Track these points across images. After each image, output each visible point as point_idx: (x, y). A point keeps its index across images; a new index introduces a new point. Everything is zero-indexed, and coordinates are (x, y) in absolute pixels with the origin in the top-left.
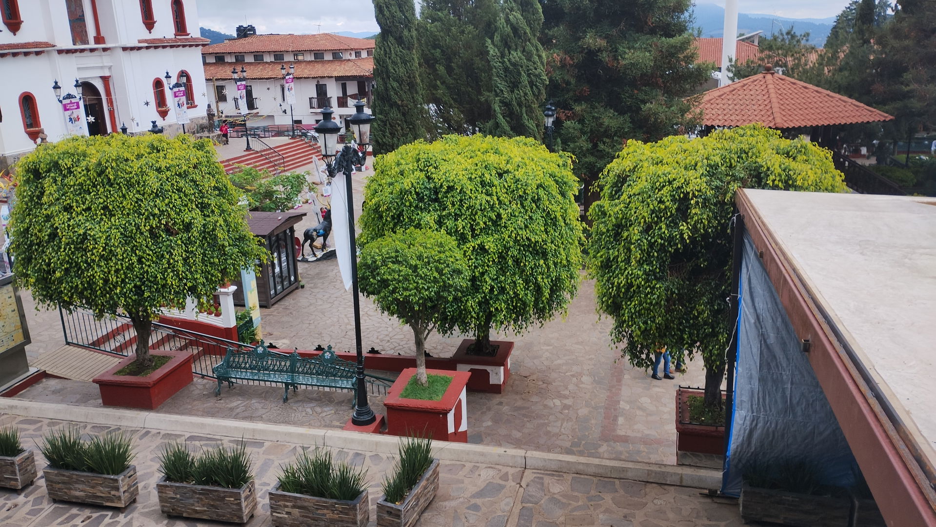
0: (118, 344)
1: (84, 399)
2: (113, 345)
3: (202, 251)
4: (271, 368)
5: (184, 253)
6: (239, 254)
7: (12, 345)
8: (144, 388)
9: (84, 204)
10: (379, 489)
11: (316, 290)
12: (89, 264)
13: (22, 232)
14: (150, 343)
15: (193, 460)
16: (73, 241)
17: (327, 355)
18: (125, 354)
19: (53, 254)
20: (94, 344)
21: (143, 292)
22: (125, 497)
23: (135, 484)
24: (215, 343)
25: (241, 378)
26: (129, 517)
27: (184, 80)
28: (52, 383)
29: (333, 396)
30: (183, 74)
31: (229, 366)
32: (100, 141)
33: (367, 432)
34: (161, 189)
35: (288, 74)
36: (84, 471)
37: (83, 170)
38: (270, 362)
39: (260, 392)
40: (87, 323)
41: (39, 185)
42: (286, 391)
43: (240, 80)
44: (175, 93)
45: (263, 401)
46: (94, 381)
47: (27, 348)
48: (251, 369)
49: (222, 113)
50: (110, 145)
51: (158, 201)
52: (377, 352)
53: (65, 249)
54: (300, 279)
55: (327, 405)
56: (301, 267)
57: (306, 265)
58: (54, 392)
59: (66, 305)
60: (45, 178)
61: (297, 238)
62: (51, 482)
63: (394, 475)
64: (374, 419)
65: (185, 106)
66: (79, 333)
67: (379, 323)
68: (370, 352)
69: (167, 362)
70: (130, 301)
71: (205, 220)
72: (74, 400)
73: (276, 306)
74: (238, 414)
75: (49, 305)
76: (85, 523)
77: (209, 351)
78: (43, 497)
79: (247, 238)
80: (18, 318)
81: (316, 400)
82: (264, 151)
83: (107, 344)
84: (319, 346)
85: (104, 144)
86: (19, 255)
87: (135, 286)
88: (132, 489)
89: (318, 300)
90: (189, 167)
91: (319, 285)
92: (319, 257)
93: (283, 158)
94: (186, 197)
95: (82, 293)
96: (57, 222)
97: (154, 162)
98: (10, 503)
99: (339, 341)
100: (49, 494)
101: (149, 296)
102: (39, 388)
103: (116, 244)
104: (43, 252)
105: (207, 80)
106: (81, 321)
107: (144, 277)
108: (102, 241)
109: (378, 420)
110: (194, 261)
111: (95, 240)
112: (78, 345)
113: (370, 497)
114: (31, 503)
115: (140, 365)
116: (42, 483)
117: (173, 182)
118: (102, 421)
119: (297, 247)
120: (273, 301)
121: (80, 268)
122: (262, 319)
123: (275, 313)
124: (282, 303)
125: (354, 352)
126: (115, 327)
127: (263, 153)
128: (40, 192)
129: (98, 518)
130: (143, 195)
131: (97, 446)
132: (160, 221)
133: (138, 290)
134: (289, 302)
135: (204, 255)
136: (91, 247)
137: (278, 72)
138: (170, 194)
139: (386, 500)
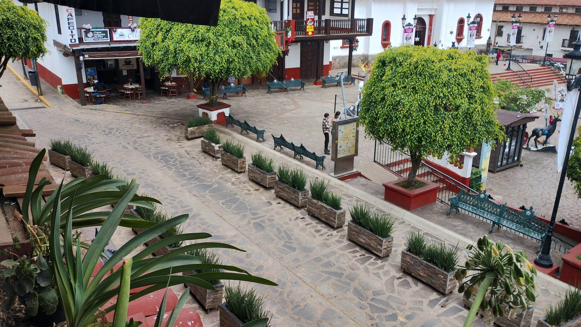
0: (400, 169)
1: (376, 193)
2: (397, 169)
3: (462, 125)
4: (487, 209)
5: (451, 123)
6: (485, 132)
7: (349, 154)
8: (408, 197)
9: (403, 84)
10: (542, 312)
11: (530, 170)
12: (397, 119)
13: (368, 94)
14: (417, 174)
15: (425, 245)
16: (393, 104)
17: (528, 213)
18: (402, 176)
19: (381, 109)
20: (387, 165)
21: (422, 141)
22: (384, 252)
23: (390, 247)
24: (454, 184)
25: (465, 209)
26: (383, 263)
27: (479, 19)
28: (362, 180)
29: (525, 241)
30: (479, 16)
31: (460, 200)
32: (421, 49)
33: (543, 272)
34: (448, 82)
35: (552, 21)
36: (367, 229)
37: (408, 65)
38: (486, 206)
39: (475, 222)
40: (387, 153)
41: (383, 70)
42: (493, 227)
43: (516, 22)
44: (470, 27)
45: (476, 228)
46: (384, 185)
47: (355, 157)
48: (473, 206)
49: (497, 43)
50: (426, 52)
51: (444, 89)
52: (566, 224)
53: (387, 107)
54: (521, 160)
55: (519, 245)
56: (524, 153)
57: (528, 152)
58: (362, 185)
59: (380, 139)
60: (387, 66)
61: (527, 133)
62: (351, 229)
63: (557, 307)
64: (551, 266)
65: (475, 36)
66: (381, 157)
67: (573, 204)
68: (561, 222)
69: (424, 186)
70: (413, 145)
71: (469, 106)
72: (371, 192)
73: (499, 173)
74: (458, 230)
75: (371, 137)
76: (361, 257)
77: (450, 188)
78: (345, 236)
79: (493, 123)
80: (355, 141)
81: (512, 239)
82: (519, 71)
83: (394, 167)
84: (523, 206)
85: (423, 51)
86: (364, 106)
87: (418, 137)
88: (388, 249)
89: (530, 177)
90: (469, 71)
91: (534, 167)
92: (539, 149)
93: (532, 78)
94: (462, 90)
95: (389, 134)
96: (387, 91)
97: (448, 65)
98: (329, 233)
99: (539, 208)
100: (348, 235)
101: (424, 145)
102: (355, 180)
103: (414, 110)
104: (376, 107)
105: (493, 21)
106: (384, 151)
107: (424, 133)
108: (408, 107)
109: (554, 267)
110: (456, 129)
111: (404, 105)
112: (379, 164)
113: (534, 315)
114: (339, 236)
115: (409, 184)
116: (346, 228)
117: (456, 79)
118: (382, 208)
119: (525, 138)
120: (498, 169)
121: (392, 120)
122: (488, 179)
123: (497, 178)
124: (504, 172)
125: (549, 218)
126: (400, 159)
127: (518, 73)
128: (383, 74)
129: (368, 257)
130: (437, 84)
131: (377, 219)
132: (442, 101)
133: (420, 140)
134: (509, 172)
135: (463, 127)
136: (401, 109)
137: (545, 19)
138: (453, 86)
139: (546, 321)
